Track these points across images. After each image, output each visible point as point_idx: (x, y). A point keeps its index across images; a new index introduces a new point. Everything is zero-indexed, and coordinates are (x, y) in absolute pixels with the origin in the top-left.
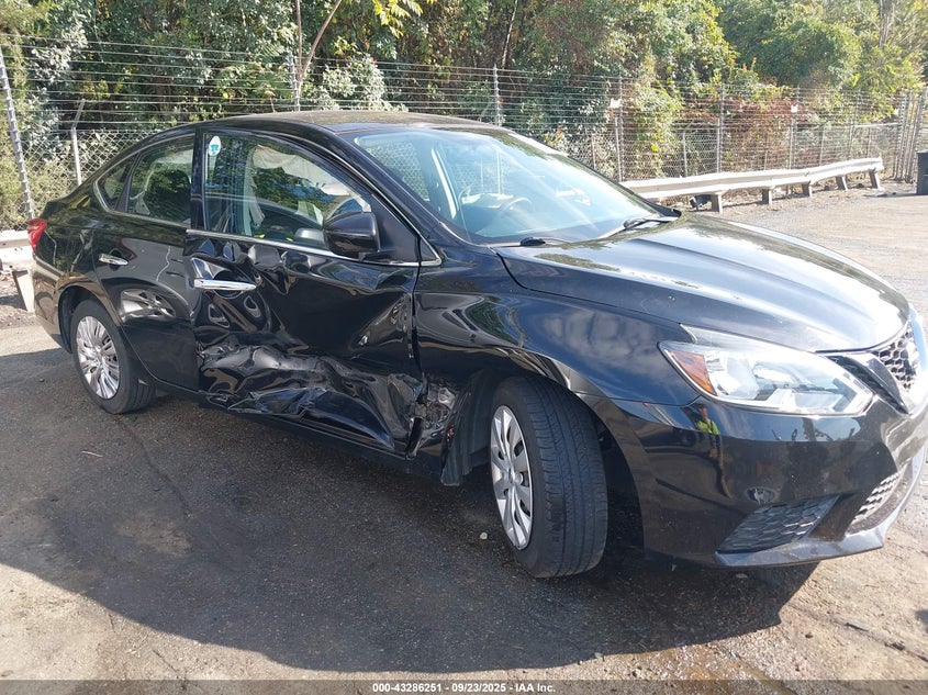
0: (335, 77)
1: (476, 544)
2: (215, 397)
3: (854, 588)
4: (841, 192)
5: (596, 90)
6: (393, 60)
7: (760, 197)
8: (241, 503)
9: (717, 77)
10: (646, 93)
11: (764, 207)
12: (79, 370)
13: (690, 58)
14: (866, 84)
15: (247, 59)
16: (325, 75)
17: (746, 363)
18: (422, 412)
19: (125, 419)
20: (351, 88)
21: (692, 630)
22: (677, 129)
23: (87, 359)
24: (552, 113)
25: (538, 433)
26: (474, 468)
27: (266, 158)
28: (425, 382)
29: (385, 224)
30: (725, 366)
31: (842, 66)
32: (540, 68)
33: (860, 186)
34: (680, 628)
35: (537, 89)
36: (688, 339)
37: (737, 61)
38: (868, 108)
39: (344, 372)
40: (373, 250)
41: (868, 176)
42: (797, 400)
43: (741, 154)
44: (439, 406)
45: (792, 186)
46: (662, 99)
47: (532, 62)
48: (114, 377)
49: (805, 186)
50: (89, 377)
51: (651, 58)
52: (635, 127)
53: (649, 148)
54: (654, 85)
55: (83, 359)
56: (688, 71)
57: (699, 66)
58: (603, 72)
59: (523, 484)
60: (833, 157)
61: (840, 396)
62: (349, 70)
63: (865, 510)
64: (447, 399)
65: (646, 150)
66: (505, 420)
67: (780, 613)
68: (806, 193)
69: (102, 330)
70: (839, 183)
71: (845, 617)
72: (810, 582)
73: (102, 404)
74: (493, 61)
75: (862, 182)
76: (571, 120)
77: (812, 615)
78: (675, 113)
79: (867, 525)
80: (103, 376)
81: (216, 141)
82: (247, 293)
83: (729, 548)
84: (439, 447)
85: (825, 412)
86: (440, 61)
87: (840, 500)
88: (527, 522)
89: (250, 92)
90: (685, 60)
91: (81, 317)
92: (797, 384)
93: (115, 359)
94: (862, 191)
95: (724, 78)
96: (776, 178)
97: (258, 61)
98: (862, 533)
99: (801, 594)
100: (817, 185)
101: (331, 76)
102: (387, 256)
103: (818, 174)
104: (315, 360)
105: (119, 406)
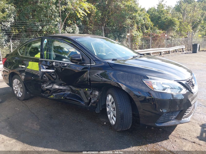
0: (68, 29)
1: (104, 125)
2: (45, 95)
3: (184, 131)
4: (176, 53)
5: (124, 31)
6: (81, 25)
7: (160, 54)
8: (51, 118)
9: (150, 29)
10: (135, 32)
11: (160, 56)
12: (13, 91)
13: (144, 25)
14: (181, 30)
15: (49, 25)
16: (66, 28)
17: (160, 83)
18: (91, 96)
19: (24, 101)
20: (72, 31)
21: (151, 141)
22: (142, 40)
23: (15, 88)
24: (115, 36)
25: (117, 99)
26: (102, 109)
27: (57, 44)
28: (92, 90)
29: (83, 56)
30: (156, 84)
31: (175, 27)
32: (112, 27)
33: (180, 52)
34: (148, 140)
35: (111, 31)
36: (148, 78)
37: (154, 26)
38: (181, 35)
39: (74, 88)
40: (81, 62)
41: (182, 49)
42: (171, 91)
43: (155, 45)
44: (95, 95)
45: (166, 51)
46: (138, 33)
47: (111, 26)
48: (21, 92)
49: (169, 51)
50: (15, 92)
51: (136, 25)
52: (133, 39)
53: (136, 44)
54: (136, 31)
55: (14, 88)
56: (144, 28)
57: (146, 27)
58: (126, 28)
59: (114, 111)
60: (174, 45)
61: (179, 90)
62: (71, 27)
63: (186, 114)
64: (97, 93)
65: (135, 44)
66: (110, 97)
67: (169, 137)
68: (169, 53)
69: (19, 82)
70: (176, 51)
71: (183, 137)
72: (175, 130)
73: (18, 98)
74: (102, 25)
75: (181, 51)
76: (119, 38)
77: (176, 137)
78: (141, 37)
79: (186, 117)
80: (19, 92)
81: (46, 40)
82: (53, 72)
83: (158, 122)
84: (95, 104)
85: (177, 93)
86: (91, 25)
87: (180, 112)
88: (115, 119)
89: (50, 32)
90: (143, 25)
91: (14, 79)
92: (171, 88)
93: (22, 88)
94: (181, 53)
95: (151, 29)
96: (163, 50)
97: (51, 25)
98: (185, 119)
99: (173, 133)
100: (171, 51)
101: (67, 28)
102: (84, 63)
103: (171, 49)
104: (67, 86)
105: (22, 99)
